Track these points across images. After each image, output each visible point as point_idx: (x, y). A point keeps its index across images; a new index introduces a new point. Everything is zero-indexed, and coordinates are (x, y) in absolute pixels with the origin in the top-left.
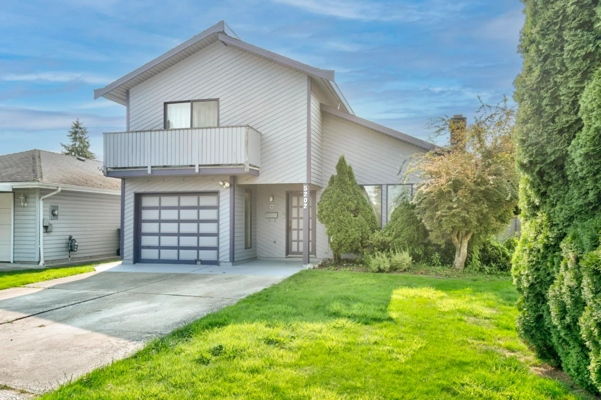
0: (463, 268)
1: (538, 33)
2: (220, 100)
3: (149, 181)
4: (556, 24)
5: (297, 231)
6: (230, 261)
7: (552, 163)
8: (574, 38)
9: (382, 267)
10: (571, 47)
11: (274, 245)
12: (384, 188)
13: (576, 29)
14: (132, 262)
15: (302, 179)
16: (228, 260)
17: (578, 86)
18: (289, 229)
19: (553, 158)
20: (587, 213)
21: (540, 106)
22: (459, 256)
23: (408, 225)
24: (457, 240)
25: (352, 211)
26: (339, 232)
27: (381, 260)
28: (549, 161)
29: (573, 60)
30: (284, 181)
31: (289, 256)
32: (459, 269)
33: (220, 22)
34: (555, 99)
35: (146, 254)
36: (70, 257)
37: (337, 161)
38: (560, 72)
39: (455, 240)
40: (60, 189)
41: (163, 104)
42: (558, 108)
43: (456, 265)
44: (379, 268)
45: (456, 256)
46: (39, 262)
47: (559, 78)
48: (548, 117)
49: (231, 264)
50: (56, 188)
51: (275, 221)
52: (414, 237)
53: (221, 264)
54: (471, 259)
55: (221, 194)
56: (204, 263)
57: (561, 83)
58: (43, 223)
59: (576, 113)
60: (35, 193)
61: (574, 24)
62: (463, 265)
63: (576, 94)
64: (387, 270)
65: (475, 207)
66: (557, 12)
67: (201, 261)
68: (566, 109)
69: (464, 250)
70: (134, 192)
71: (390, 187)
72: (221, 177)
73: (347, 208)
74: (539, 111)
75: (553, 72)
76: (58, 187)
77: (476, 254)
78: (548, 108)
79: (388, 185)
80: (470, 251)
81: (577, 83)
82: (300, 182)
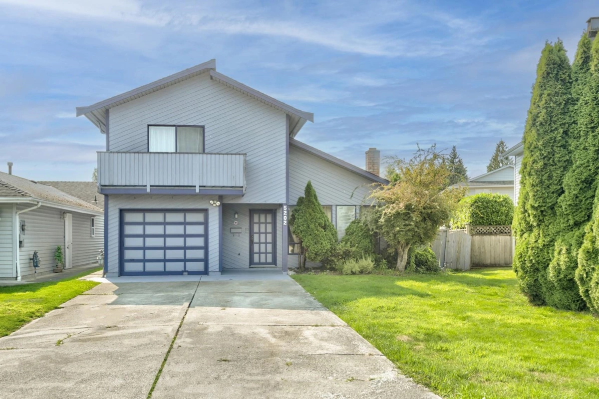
0: (404, 270)
1: (541, 145)
2: (205, 127)
3: (135, 198)
4: (550, 143)
5: (258, 245)
6: (220, 271)
7: (549, 207)
8: (560, 152)
9: (354, 270)
10: (558, 155)
11: (239, 257)
12: (334, 208)
13: (560, 147)
14: (117, 275)
15: (283, 200)
16: (218, 270)
17: (562, 173)
18: (252, 242)
19: (550, 204)
20: (568, 229)
21: (542, 180)
22: (402, 261)
23: (364, 238)
24: (401, 249)
25: (322, 227)
26: (316, 244)
27: (351, 265)
28: (548, 206)
29: (559, 161)
30: (265, 201)
31: (252, 266)
32: (402, 271)
33: (212, 60)
34: (550, 177)
35: (129, 267)
36: (35, 272)
37: (306, 185)
38: (553, 165)
39: (399, 249)
40: (40, 204)
41: (147, 126)
42: (551, 181)
43: (400, 268)
44: (352, 271)
45: (399, 261)
46: (17, 277)
47: (552, 168)
48: (546, 185)
49: (220, 273)
50: (36, 203)
51: (239, 236)
52: (369, 247)
53: (210, 273)
54: (410, 263)
55: (210, 212)
56: (191, 273)
57: (553, 171)
58: (20, 238)
59: (560, 185)
60: (12, 208)
61: (559, 145)
62: (404, 267)
63: (561, 177)
64: (357, 272)
65: (423, 225)
66: (551, 138)
67: (187, 271)
68: (556, 182)
69: (406, 257)
70: (119, 208)
71: (338, 207)
72: (211, 197)
73: (319, 224)
74: (541, 182)
75: (548, 165)
76: (38, 202)
77: (413, 260)
78: (546, 181)
79: (337, 205)
80: (409, 257)
81: (561, 172)
82: (280, 202)
